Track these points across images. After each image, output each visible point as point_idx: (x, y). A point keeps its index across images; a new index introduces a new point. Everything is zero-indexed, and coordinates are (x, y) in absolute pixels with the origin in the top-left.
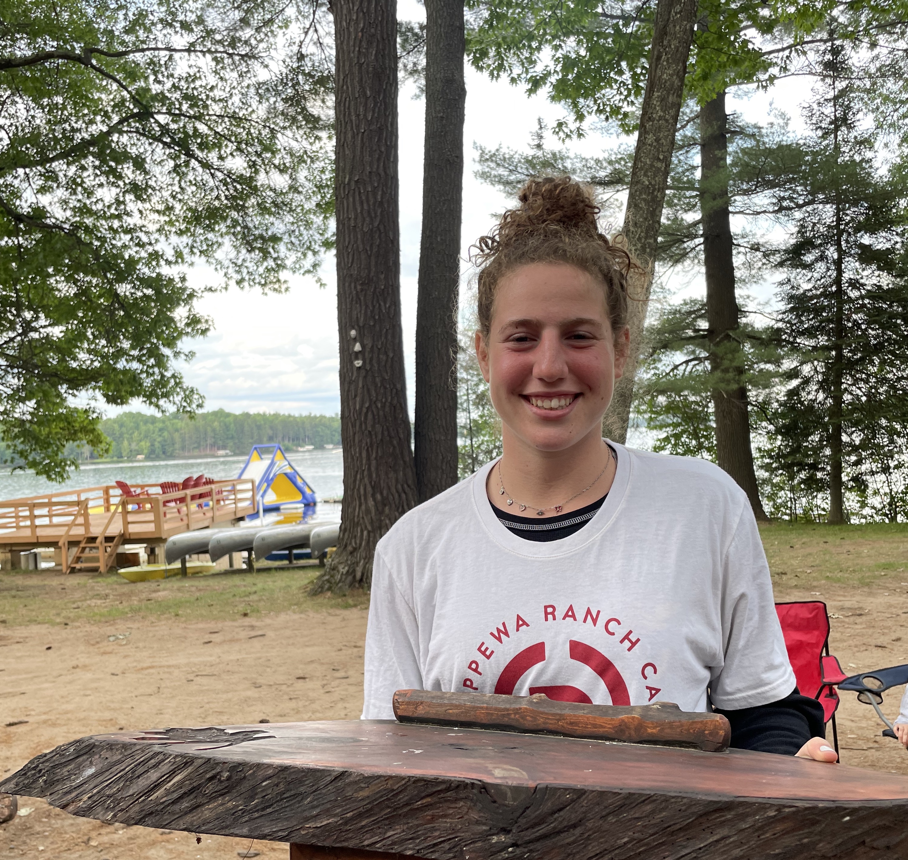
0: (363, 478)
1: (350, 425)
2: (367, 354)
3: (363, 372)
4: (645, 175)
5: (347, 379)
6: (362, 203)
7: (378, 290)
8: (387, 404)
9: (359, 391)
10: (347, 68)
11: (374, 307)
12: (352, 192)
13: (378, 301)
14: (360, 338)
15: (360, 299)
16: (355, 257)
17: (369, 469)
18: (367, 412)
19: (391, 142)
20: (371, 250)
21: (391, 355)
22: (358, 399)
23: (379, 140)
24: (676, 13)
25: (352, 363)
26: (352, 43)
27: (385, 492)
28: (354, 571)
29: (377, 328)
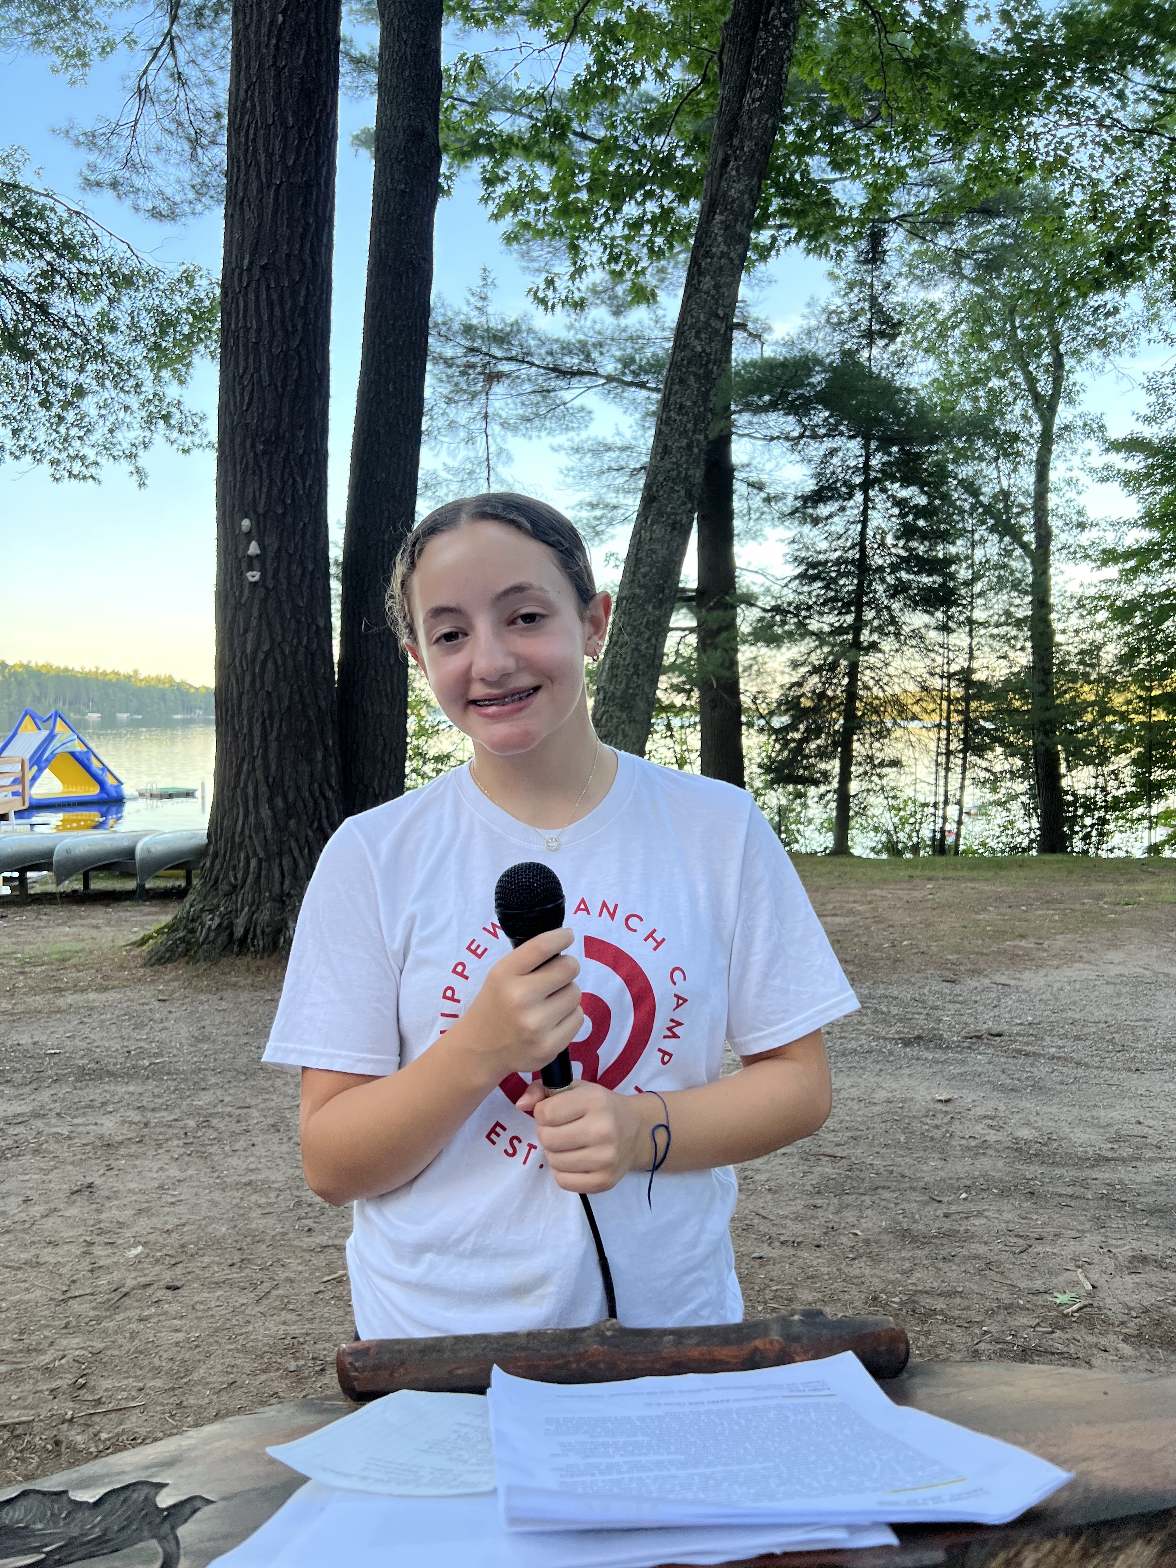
0: (254, 769)
1: (233, 679)
2: (268, 562)
3: (260, 593)
4: (697, 336)
5: (232, 601)
6: (271, 305)
7: (292, 456)
8: (302, 650)
9: (254, 623)
10: (253, 71)
11: (284, 483)
12: (254, 284)
13: (291, 474)
14: (259, 533)
15: (260, 467)
16: (256, 396)
17: (265, 756)
18: (266, 659)
19: (324, 211)
20: (284, 387)
21: (311, 567)
22: (250, 636)
23: (305, 204)
24: (754, 101)
25: (241, 575)
26: (264, 30)
27: (291, 797)
28: (231, 925)
29: (289, 519)
